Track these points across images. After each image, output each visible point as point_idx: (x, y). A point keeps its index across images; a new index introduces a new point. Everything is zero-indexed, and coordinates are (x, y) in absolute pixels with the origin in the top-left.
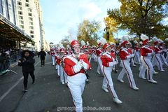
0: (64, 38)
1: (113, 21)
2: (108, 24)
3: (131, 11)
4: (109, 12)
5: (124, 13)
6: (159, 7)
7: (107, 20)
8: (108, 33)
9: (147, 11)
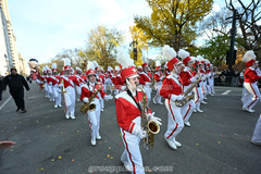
0: (61, 53)
1: (141, 34)
2: (136, 37)
3: (164, 23)
4: (136, 20)
5: (156, 25)
6: (193, 24)
7: (134, 30)
8: (135, 50)
9: (181, 26)
